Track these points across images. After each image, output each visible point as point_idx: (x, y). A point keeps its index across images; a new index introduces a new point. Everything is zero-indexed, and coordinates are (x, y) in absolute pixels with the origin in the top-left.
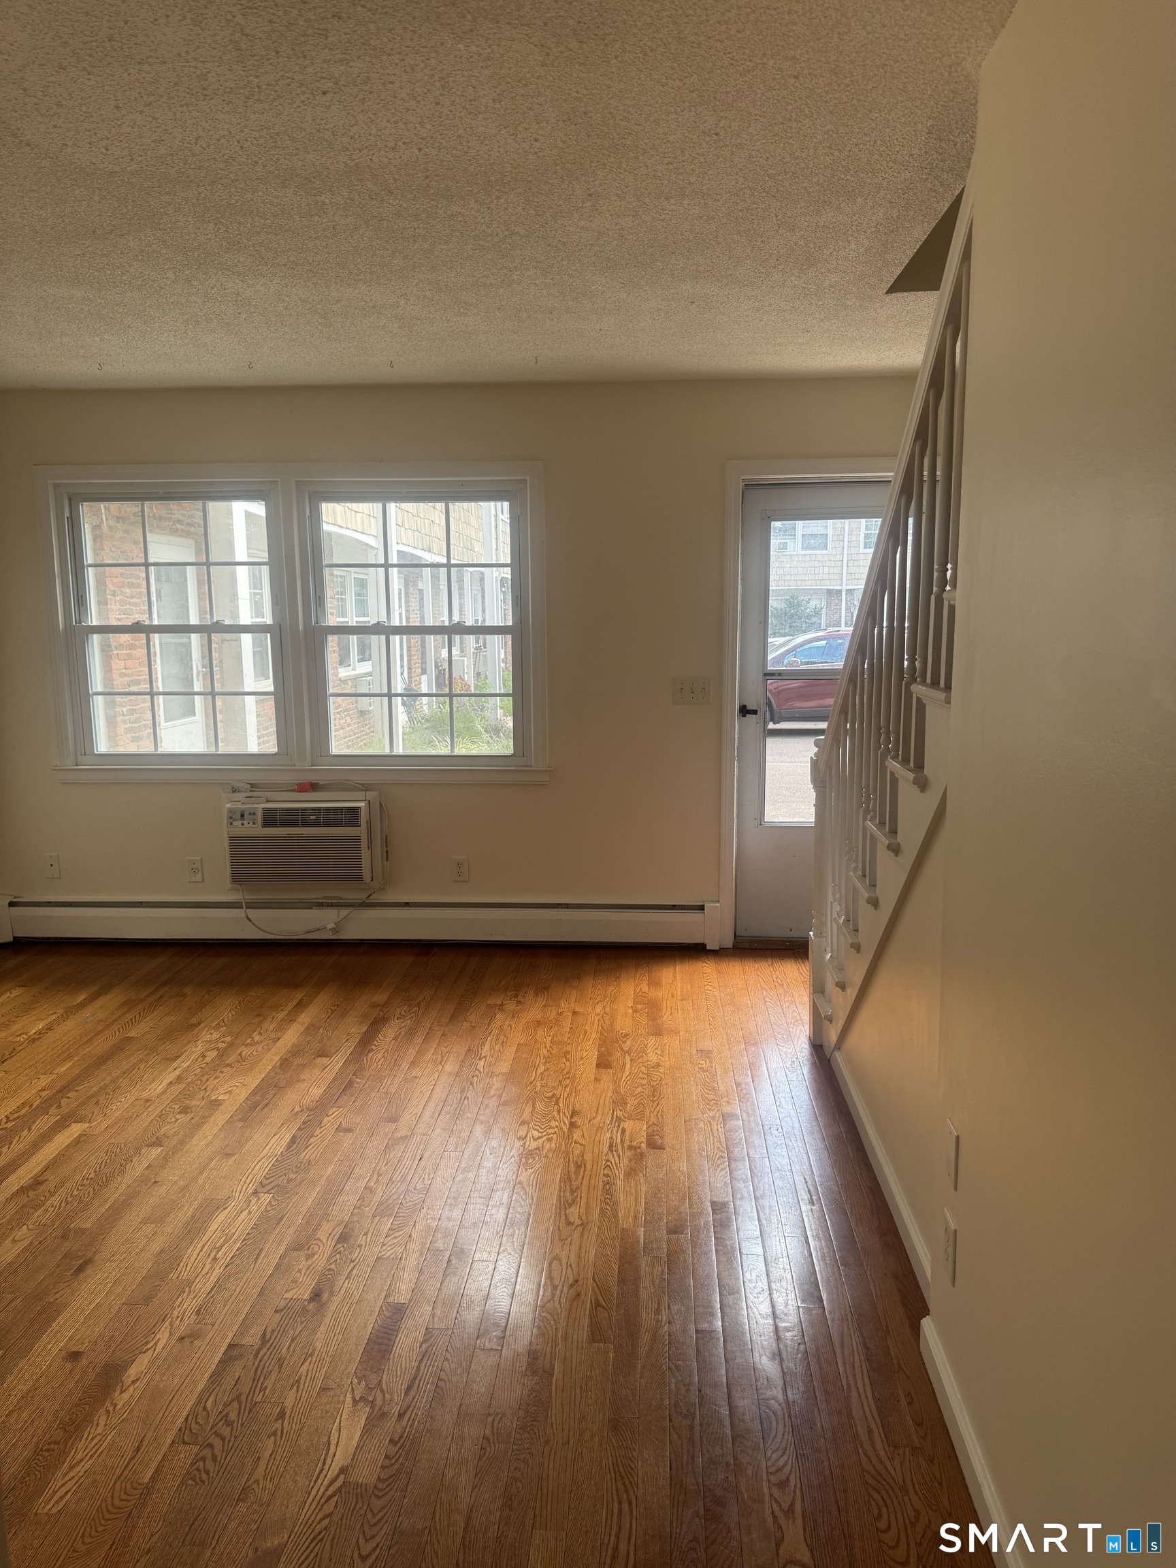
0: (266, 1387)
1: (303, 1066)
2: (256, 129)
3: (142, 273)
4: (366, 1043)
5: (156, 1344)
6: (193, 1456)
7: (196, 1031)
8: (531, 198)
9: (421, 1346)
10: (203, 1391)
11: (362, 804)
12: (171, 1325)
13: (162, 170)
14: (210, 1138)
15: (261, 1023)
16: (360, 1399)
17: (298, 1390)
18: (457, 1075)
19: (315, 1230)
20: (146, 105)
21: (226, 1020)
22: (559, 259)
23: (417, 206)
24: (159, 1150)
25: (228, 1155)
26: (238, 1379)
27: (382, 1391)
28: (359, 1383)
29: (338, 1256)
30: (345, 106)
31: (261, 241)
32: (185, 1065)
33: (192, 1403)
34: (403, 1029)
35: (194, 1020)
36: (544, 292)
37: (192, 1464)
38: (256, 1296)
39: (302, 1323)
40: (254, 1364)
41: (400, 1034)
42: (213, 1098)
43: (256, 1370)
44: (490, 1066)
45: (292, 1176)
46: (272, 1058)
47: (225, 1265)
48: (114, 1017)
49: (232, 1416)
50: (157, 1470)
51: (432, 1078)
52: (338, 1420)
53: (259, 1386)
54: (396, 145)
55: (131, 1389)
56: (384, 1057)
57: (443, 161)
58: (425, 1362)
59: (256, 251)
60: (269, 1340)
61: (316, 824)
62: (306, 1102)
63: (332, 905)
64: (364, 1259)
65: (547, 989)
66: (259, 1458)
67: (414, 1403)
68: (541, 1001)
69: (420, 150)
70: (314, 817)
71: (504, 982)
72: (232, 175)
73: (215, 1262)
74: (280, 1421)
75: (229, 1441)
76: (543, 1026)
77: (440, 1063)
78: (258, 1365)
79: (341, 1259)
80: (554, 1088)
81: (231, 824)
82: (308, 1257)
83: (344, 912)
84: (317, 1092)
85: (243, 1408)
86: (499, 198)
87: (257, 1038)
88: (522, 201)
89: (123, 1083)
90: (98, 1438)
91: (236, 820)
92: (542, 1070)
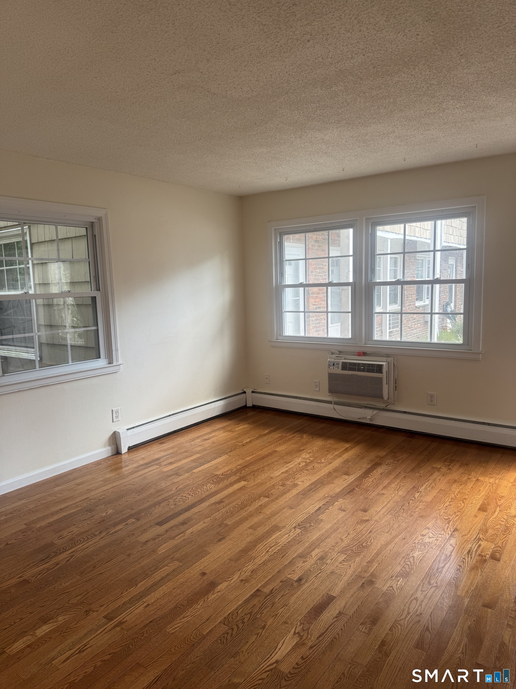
0: (263, 613)
1: (337, 477)
2: (290, 65)
3: (281, 137)
4: (367, 473)
5: (232, 579)
6: (225, 631)
7: (301, 453)
8: (431, 65)
9: (333, 619)
10: (240, 605)
11: (384, 363)
12: (241, 573)
13: (266, 92)
14: (288, 499)
15: (327, 454)
16: (297, 633)
17: (274, 619)
18: (404, 497)
19: (312, 551)
20: (245, 67)
21: (314, 451)
22: (463, 92)
23: (377, 82)
24: (267, 499)
25: (291, 508)
26: (255, 605)
27: (308, 633)
28: (300, 626)
29: (316, 565)
30: (320, 45)
31: (319, 114)
32: (291, 466)
33: (234, 608)
34: (387, 470)
35: (302, 448)
36: (464, 110)
37: (223, 634)
38: (276, 572)
39: (289, 590)
40: (263, 601)
41: (384, 472)
42: (296, 483)
43: (263, 604)
44: (421, 496)
45: (312, 524)
46: (325, 471)
47: (270, 555)
48: (274, 442)
49: (246, 620)
50: (210, 631)
51: (391, 496)
52: (284, 639)
53: (261, 611)
54: (352, 56)
55: (216, 594)
56: (372, 481)
57: (378, 58)
58: (332, 627)
59: (320, 118)
60: (273, 593)
61: (363, 370)
62: (331, 493)
63: (371, 408)
64: (326, 570)
65: (467, 465)
66: (247, 642)
67: (319, 644)
68: (461, 470)
69: (364, 55)
70: (363, 368)
71: (445, 457)
72: (292, 88)
73: (267, 553)
74: (262, 629)
75: (240, 630)
76: (457, 483)
77: (398, 490)
78: (265, 602)
79: (317, 567)
80: (450, 515)
81: (329, 367)
82: (304, 562)
83: (375, 412)
84: (338, 490)
85: (251, 618)
86: (414, 69)
87: (323, 461)
88: (427, 67)
89: (266, 468)
90: (197, 610)
91: (331, 366)
92: (447, 505)
